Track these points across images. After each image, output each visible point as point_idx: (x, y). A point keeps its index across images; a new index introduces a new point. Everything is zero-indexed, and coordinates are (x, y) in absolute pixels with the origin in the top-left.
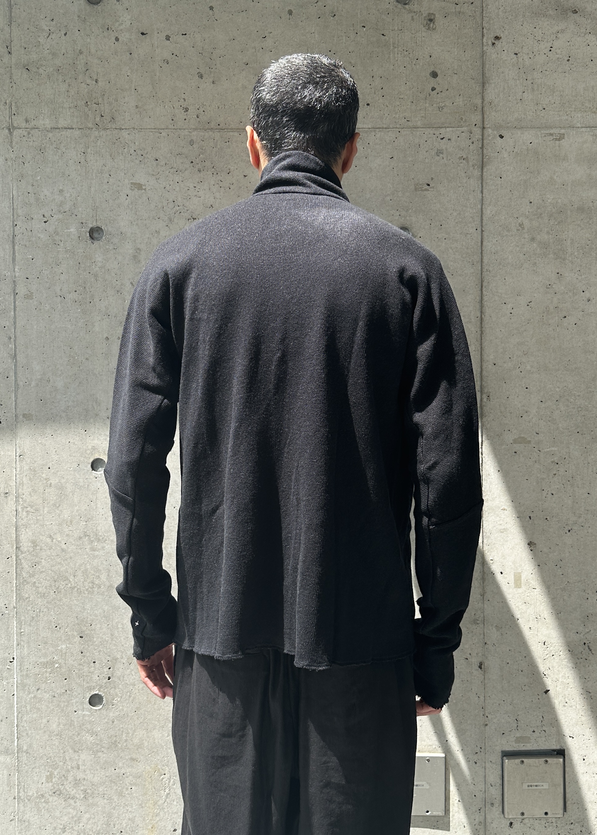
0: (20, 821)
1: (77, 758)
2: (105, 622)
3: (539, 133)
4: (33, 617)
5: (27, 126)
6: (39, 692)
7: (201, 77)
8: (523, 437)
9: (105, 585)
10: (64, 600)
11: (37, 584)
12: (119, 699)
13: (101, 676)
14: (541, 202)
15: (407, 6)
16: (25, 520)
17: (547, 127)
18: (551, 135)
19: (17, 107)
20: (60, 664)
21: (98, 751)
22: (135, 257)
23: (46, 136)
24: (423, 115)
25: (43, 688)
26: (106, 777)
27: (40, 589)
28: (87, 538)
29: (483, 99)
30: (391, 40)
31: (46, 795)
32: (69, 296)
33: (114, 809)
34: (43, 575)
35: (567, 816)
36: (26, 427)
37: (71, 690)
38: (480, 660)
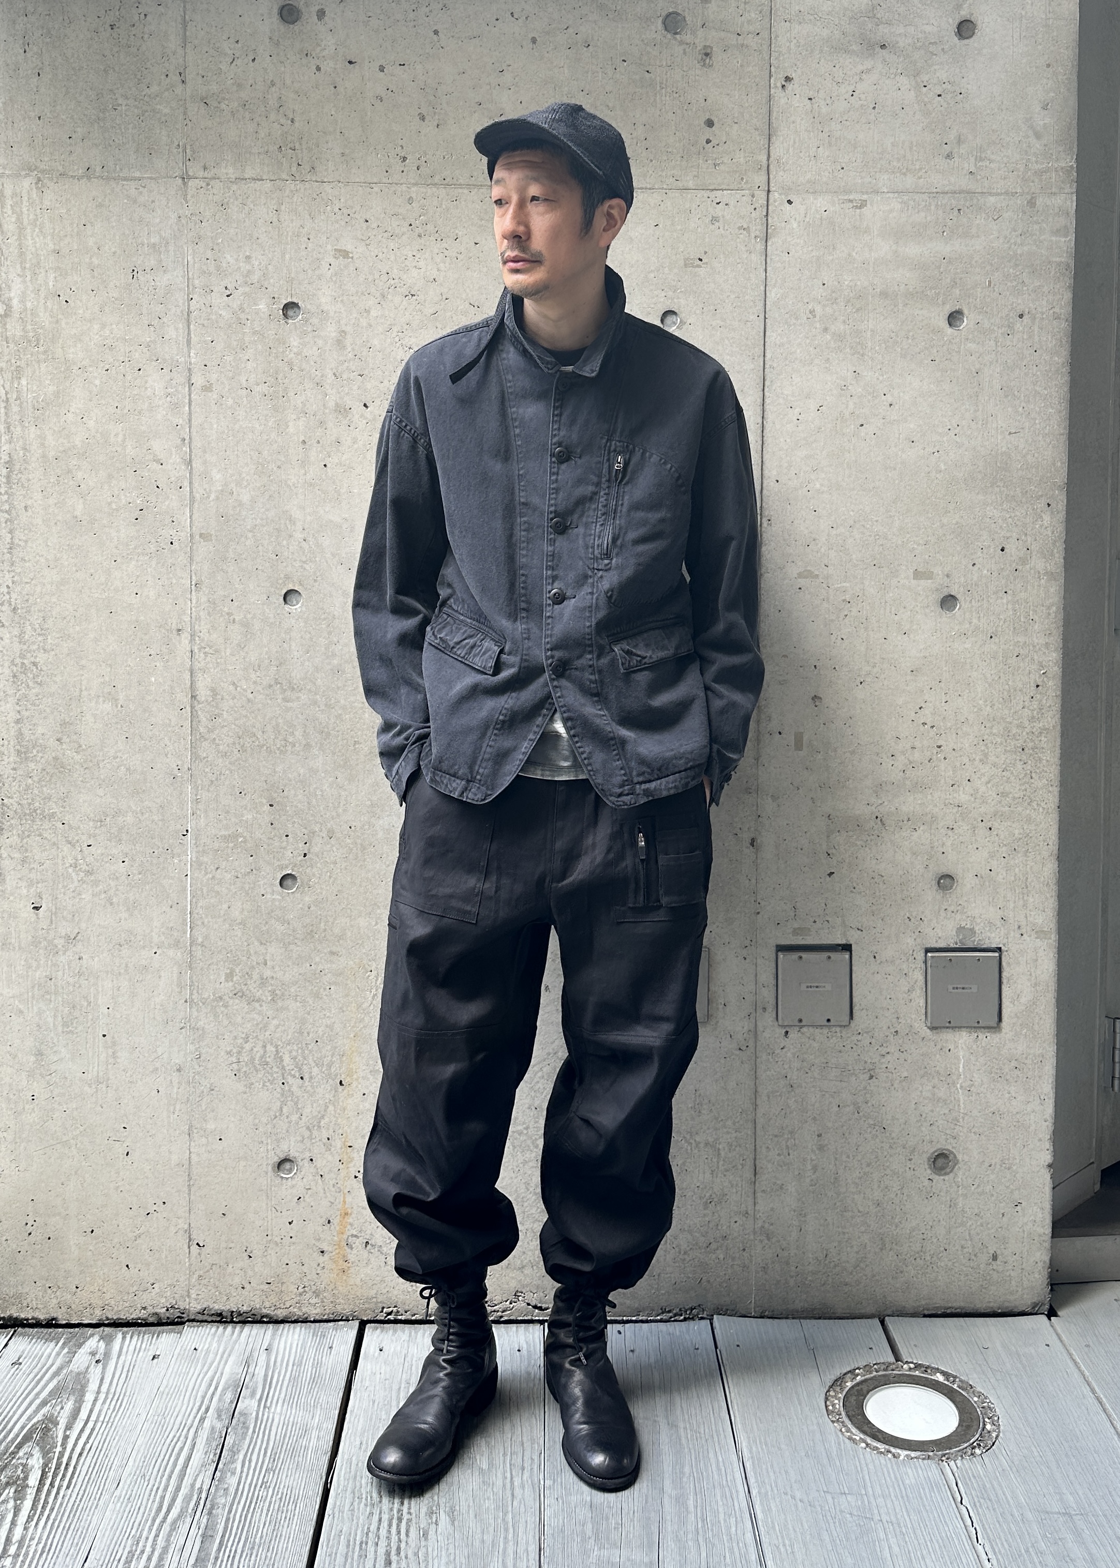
0: (192, 1029)
1: (264, 951)
2: (302, 787)
3: (836, 199)
4: (212, 781)
5: (206, 175)
6: (219, 871)
7: (423, 118)
8: (809, 571)
9: (300, 743)
10: (251, 761)
11: (217, 741)
12: (316, 881)
13: (295, 853)
14: (837, 284)
15: (678, 36)
16: (202, 664)
17: (847, 192)
18: (852, 201)
19: (194, 152)
20: (245, 837)
21: (289, 943)
22: (339, 341)
23: (229, 188)
24: (696, 173)
25: (224, 867)
26: (300, 974)
27: (221, 747)
28: (278, 686)
29: (770, 156)
30: (658, 78)
31: (224, 997)
32: (257, 389)
33: (309, 1014)
34: (225, 730)
35: (852, 1024)
36: (203, 550)
37: (258, 869)
38: (752, 836)
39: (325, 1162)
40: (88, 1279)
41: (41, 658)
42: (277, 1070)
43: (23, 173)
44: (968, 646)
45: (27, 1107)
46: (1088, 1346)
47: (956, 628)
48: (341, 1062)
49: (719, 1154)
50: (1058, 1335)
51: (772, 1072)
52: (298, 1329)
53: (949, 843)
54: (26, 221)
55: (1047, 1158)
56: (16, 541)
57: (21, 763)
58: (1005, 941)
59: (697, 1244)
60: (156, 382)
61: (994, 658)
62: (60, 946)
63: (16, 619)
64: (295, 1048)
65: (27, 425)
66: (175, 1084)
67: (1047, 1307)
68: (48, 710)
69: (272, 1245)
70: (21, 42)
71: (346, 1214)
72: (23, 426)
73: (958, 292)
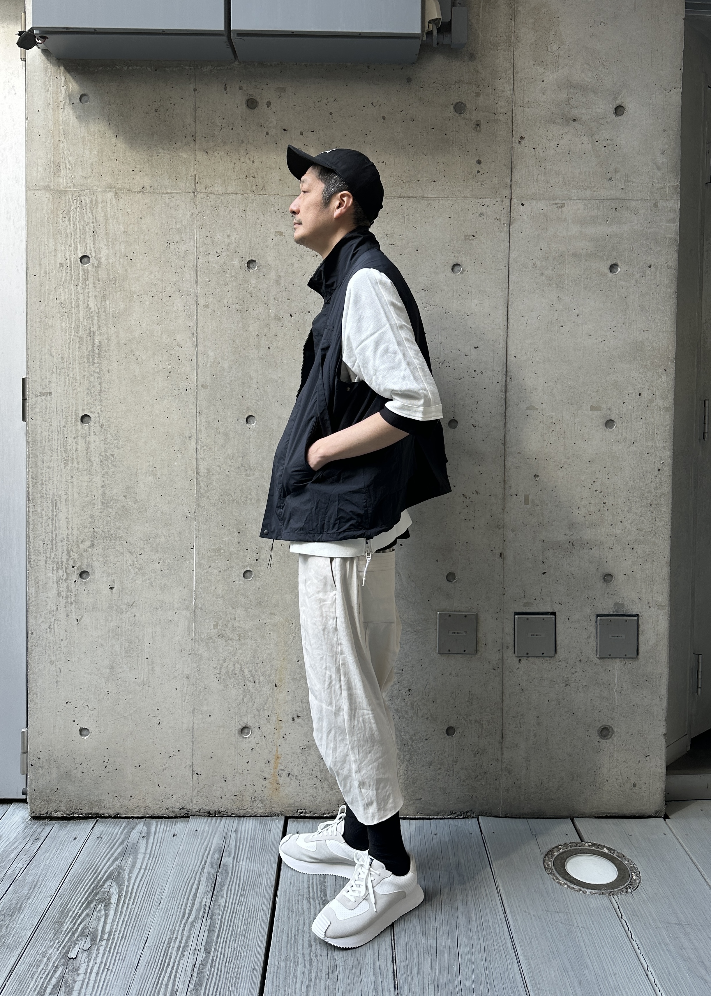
0: (195, 655)
1: (235, 612)
2: (255, 523)
3: (548, 203)
4: (207, 519)
5: (206, 191)
6: (210, 568)
8: (532, 406)
9: (254, 499)
12: (262, 574)
13: (252, 559)
14: (548, 249)
15: (462, 115)
16: (202, 455)
17: (553, 199)
18: (556, 204)
19: (200, 179)
20: (224, 550)
21: (248, 608)
22: (277, 281)
23: (219, 198)
24: (471, 189)
25: (213, 566)
26: (254, 625)
28: (243, 468)
29: (511, 180)
30: (451, 138)
31: (213, 637)
32: (234, 307)
33: (258, 647)
34: (214, 491)
35: (557, 656)
36: (203, 393)
37: (232, 567)
38: (501, 552)
39: (266, 728)
40: (137, 792)
41: (116, 452)
42: (241, 678)
43: (108, 190)
44: (620, 447)
45: (105, 697)
46: (687, 835)
47: (614, 437)
48: (276, 673)
49: (482, 727)
50: (670, 828)
51: (512, 682)
52: (251, 820)
53: (610, 556)
54: (109, 216)
55: (663, 730)
56: (103, 389)
57: (104, 509)
58: (641, 610)
59: (470, 776)
60: (179, 303)
61: (635, 454)
62: (124, 609)
63: (103, 430)
64: (251, 666)
65: (109, 326)
66: (185, 685)
67: (663, 813)
68: (119, 480)
69: (238, 775)
70: (107, 119)
71: (278, 758)
72: (107, 327)
73: (615, 254)
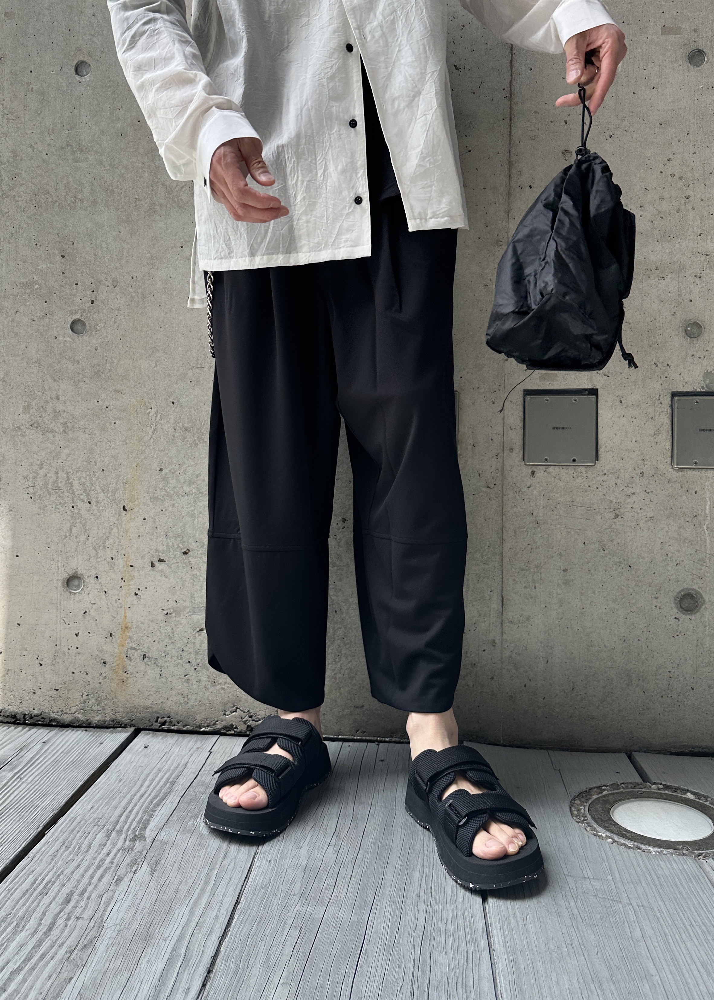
1: (57, 388)
2: (89, 240)
9: (88, 200)
10: (45, 215)
11: (17, 196)
12: (102, 326)
13: (84, 300)
20: (40, 285)
21: (79, 381)
25: (21, 311)
26: (88, 409)
27: (20, 203)
28: (69, 148)
31: (23, 428)
33: (96, 445)
34: (23, 188)
35: (599, 464)
36: (7, 27)
37: (52, 314)
39: (108, 579)
42: (67, 494)
47: (705, 81)
48: (125, 489)
51: (519, 507)
53: (696, 291)
64: (84, 475)
69: (60, 655)
71: (126, 628)
